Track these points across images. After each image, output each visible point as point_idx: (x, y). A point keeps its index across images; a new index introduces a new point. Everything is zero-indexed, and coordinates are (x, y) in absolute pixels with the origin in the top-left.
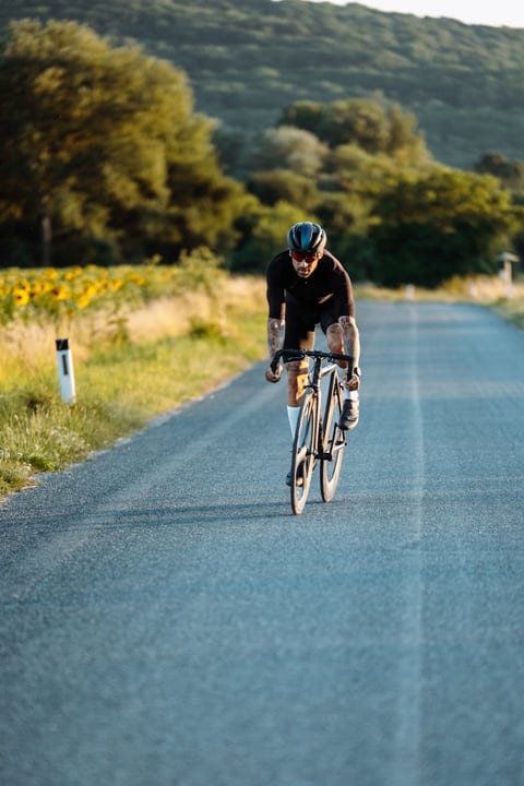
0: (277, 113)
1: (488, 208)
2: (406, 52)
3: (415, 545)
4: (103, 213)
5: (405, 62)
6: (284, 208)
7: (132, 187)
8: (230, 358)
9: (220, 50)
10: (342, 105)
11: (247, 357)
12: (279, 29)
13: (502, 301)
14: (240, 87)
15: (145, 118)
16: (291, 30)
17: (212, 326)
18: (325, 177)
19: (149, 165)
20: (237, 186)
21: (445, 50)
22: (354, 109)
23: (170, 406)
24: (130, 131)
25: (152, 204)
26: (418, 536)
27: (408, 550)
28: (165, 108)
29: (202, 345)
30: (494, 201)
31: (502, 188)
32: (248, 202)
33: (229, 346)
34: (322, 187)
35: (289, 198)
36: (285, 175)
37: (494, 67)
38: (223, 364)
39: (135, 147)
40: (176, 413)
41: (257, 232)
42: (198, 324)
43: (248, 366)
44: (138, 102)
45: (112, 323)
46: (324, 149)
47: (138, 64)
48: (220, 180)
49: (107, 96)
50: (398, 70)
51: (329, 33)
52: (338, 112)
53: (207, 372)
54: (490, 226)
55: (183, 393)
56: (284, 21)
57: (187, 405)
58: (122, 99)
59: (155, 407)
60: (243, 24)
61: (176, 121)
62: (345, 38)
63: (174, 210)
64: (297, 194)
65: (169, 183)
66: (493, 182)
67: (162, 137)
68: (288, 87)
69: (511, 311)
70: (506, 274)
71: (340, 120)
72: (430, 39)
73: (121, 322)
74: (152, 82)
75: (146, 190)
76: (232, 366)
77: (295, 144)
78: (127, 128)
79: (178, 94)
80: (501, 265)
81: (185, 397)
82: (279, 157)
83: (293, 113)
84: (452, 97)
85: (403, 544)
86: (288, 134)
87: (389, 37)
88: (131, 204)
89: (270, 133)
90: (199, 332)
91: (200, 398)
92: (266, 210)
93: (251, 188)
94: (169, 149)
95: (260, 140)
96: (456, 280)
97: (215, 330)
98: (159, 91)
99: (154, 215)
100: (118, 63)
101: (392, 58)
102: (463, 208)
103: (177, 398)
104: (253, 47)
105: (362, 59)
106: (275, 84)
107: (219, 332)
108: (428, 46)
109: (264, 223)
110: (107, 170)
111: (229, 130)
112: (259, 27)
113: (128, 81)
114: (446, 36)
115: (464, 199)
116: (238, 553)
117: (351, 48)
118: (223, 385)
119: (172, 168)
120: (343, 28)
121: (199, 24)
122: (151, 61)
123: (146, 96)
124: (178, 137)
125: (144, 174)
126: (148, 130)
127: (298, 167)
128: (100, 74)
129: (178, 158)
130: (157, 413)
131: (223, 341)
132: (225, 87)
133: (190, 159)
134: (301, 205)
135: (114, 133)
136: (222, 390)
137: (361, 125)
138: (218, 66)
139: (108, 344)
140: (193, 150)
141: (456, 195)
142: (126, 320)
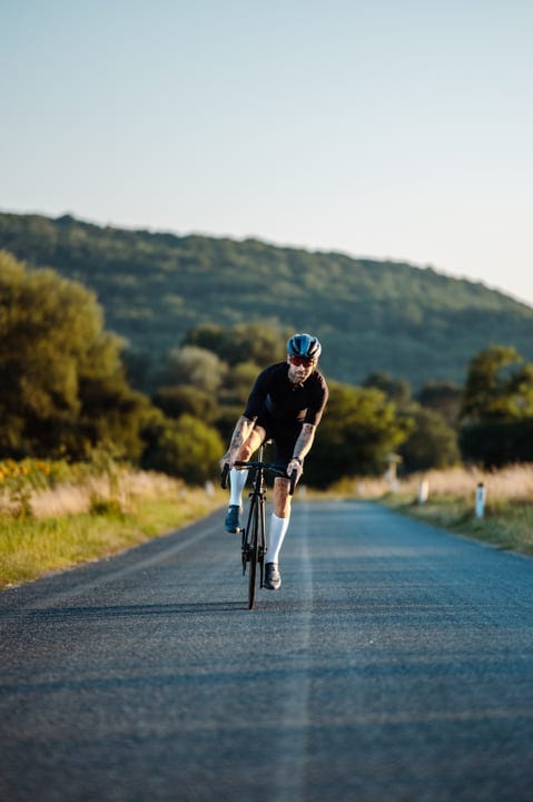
0: (181, 336)
1: (374, 420)
2: (299, 282)
3: (301, 652)
4: (19, 422)
5: (297, 291)
6: (187, 420)
7: (46, 399)
8: (128, 531)
9: (130, 281)
10: (241, 328)
11: (144, 531)
12: (183, 261)
13: (387, 495)
14: (148, 314)
15: (59, 335)
16: (195, 261)
17: (112, 504)
18: (225, 393)
19: (63, 378)
20: (144, 399)
21: (334, 280)
22: (251, 332)
23: (64, 563)
24: (46, 347)
25: (65, 415)
26: (305, 646)
27: (294, 656)
28: (77, 326)
29: (102, 521)
30: (380, 413)
31: (387, 401)
32: (154, 415)
33: (128, 522)
34: (222, 402)
35: (191, 411)
36: (188, 391)
37: (379, 296)
38: (121, 535)
39: (50, 362)
40: (69, 569)
41: (162, 442)
42: (98, 500)
43: (145, 540)
44: (52, 320)
45: (16, 499)
46: (224, 368)
47: (53, 286)
48: (127, 392)
49: (24, 315)
50: (292, 299)
51: (229, 264)
52: (237, 334)
53: (104, 538)
54: (375, 436)
55: (78, 554)
56: (188, 254)
57: (82, 565)
58: (37, 317)
59: (50, 564)
60: (151, 257)
61: (86, 338)
62: (245, 269)
63: (85, 420)
64: (199, 408)
65: (81, 395)
66: (377, 396)
67: (75, 353)
68: (192, 314)
69: (396, 502)
70: (391, 473)
71: (238, 341)
72: (322, 271)
73: (24, 499)
74: (65, 302)
75: (59, 401)
76: (129, 538)
77: (197, 363)
78: (43, 344)
79: (90, 315)
80: (386, 467)
81: (81, 558)
82: (183, 375)
83: (195, 335)
84: (341, 322)
85: (289, 650)
86: (191, 354)
87: (284, 269)
88: (45, 415)
89: (175, 353)
90: (99, 509)
91: (96, 560)
92: (170, 423)
93: (157, 402)
94: (80, 365)
95: (165, 359)
96: (345, 483)
97: (115, 507)
98: (72, 310)
99: (67, 425)
100: (34, 285)
101: (286, 288)
102: (351, 420)
103: (72, 558)
104: (160, 278)
105: (259, 288)
106: (180, 312)
107: (119, 509)
108: (319, 277)
109: (169, 434)
110: (24, 382)
111: (137, 350)
112: (165, 258)
113: (43, 302)
114: (336, 269)
115: (352, 411)
116: (111, 658)
117: (249, 278)
118: (120, 552)
119: (83, 382)
120: (242, 260)
121: (110, 256)
122: (64, 283)
123: (60, 315)
124: (90, 353)
125: (58, 387)
126: (61, 347)
127: (200, 384)
128: (17, 294)
129: (89, 373)
130: (51, 569)
131: (122, 518)
132: (134, 314)
133: (100, 373)
134: (202, 418)
135: (29, 349)
136: (117, 557)
137: (258, 346)
138: (129, 294)
139: (11, 520)
140: (102, 366)
141: (345, 408)
142: (29, 497)
